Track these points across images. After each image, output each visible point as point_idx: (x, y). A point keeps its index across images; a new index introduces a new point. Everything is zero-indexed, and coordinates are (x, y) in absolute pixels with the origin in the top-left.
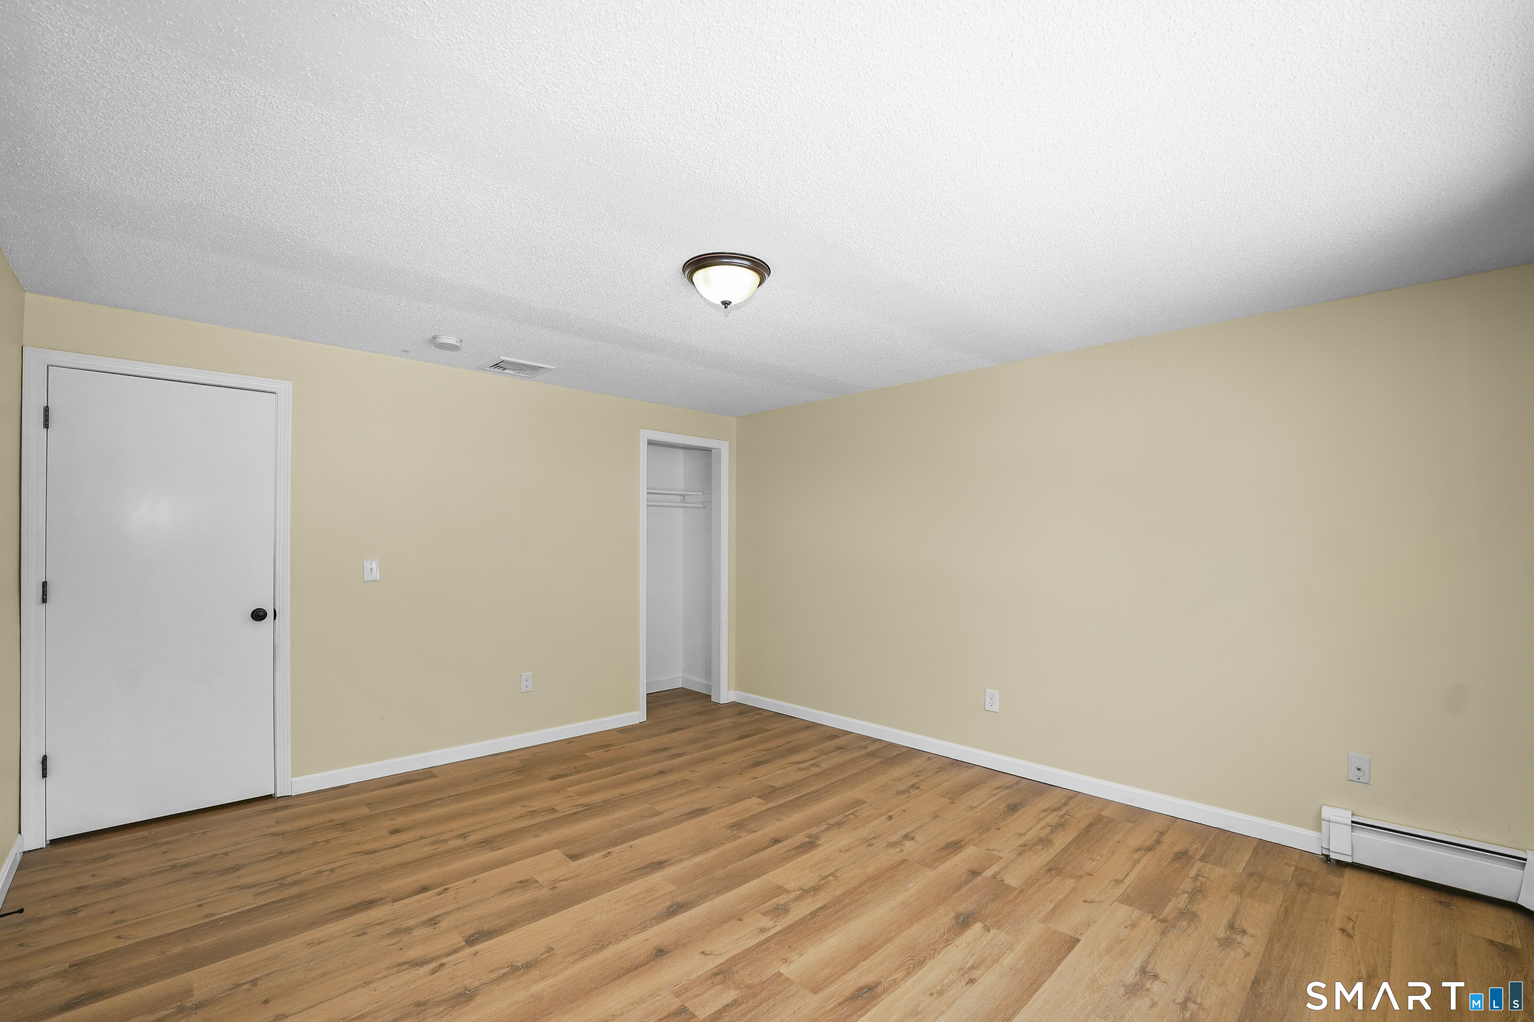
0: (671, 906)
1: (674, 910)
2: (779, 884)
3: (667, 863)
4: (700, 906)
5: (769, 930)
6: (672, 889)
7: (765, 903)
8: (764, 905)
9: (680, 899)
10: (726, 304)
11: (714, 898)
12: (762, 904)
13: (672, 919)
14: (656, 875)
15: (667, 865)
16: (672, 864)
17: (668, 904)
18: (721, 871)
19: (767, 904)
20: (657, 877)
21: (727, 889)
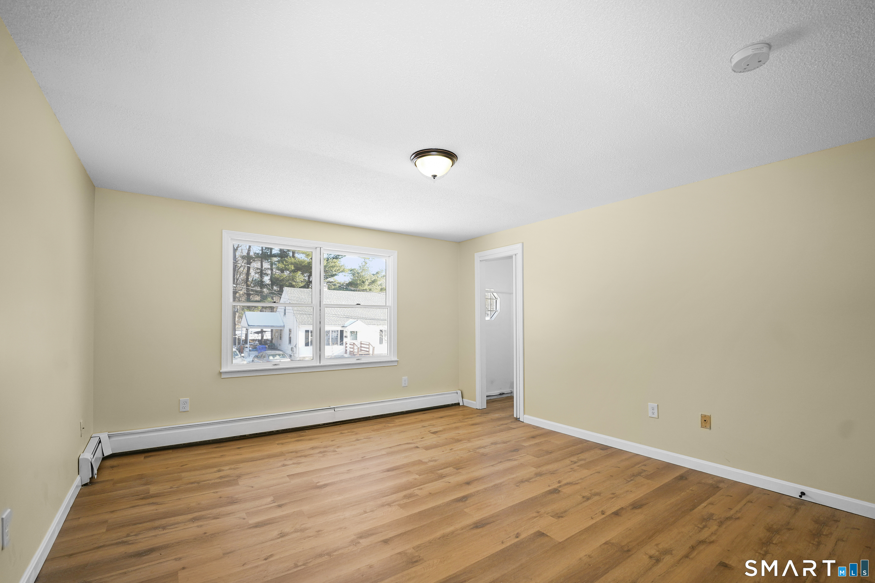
0: (465, 501)
1: (463, 499)
2: (401, 510)
3: (472, 527)
4: (450, 500)
5: (418, 489)
6: (466, 509)
7: (414, 500)
8: (415, 499)
9: (461, 504)
10: (434, 176)
11: (442, 503)
12: (416, 500)
13: (465, 494)
14: (478, 519)
15: (471, 525)
16: (469, 526)
17: (467, 502)
18: (435, 519)
19: (414, 499)
20: (477, 517)
21: (433, 508)
